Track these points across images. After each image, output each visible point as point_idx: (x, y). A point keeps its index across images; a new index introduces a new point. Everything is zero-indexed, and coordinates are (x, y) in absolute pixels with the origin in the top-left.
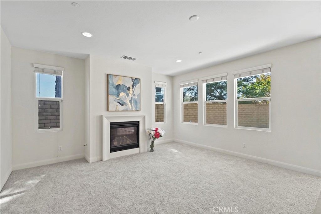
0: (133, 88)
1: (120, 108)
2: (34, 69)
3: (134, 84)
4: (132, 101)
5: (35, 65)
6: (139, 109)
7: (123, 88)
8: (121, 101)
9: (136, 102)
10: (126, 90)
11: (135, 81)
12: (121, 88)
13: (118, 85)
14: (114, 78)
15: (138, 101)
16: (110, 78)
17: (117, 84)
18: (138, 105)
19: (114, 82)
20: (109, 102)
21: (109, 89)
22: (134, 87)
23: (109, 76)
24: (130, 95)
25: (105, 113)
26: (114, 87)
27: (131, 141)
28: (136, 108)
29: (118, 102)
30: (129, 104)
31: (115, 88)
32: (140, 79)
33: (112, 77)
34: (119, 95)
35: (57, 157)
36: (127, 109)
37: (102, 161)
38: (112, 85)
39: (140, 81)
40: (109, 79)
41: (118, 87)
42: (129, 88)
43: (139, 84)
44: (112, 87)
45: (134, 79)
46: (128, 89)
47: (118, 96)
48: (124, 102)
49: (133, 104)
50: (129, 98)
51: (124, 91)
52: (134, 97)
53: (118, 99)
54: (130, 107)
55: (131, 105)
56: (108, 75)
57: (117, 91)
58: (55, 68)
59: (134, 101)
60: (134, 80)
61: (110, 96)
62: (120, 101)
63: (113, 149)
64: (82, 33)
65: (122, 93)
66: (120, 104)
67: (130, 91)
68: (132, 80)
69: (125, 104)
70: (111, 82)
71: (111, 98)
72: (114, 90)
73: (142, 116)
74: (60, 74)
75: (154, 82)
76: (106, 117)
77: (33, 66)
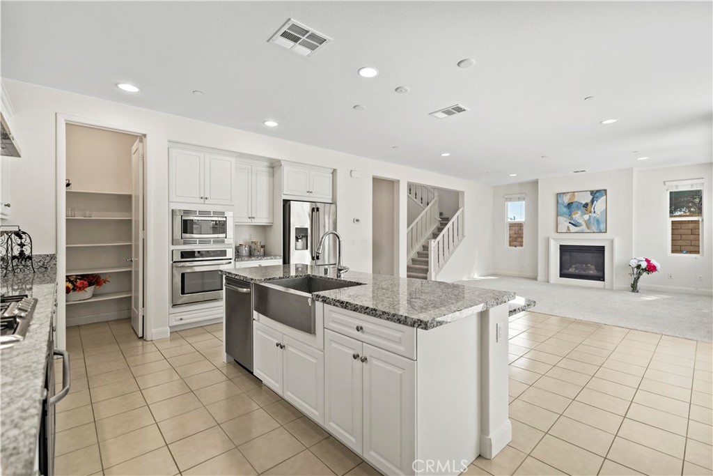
0: (592, 204)
1: (573, 229)
2: (505, 199)
3: (595, 199)
4: (592, 220)
7: (578, 205)
8: (574, 221)
10: (582, 208)
11: (596, 194)
12: (574, 205)
15: (602, 220)
17: (569, 202)
19: (565, 200)
20: (558, 223)
21: (559, 209)
22: (595, 201)
23: (559, 195)
25: (553, 235)
26: (565, 207)
28: (599, 228)
29: (570, 223)
32: (605, 190)
33: (562, 195)
34: (572, 214)
36: (583, 230)
37: (548, 282)
38: (562, 204)
39: (606, 192)
40: (559, 198)
41: (570, 205)
42: (587, 204)
43: (604, 197)
44: (562, 206)
45: (595, 191)
46: (584, 207)
47: (570, 215)
48: (578, 222)
49: (592, 224)
50: (586, 217)
51: (578, 209)
52: (594, 215)
53: (570, 218)
56: (557, 194)
57: (568, 211)
58: (518, 196)
60: (596, 193)
61: (559, 217)
62: (572, 222)
65: (576, 211)
66: (572, 224)
67: (588, 208)
68: (591, 194)
69: (580, 224)
70: (560, 201)
71: (561, 219)
72: (565, 210)
73: (608, 240)
74: (524, 199)
75: (664, 182)
76: (553, 239)
77: (504, 197)
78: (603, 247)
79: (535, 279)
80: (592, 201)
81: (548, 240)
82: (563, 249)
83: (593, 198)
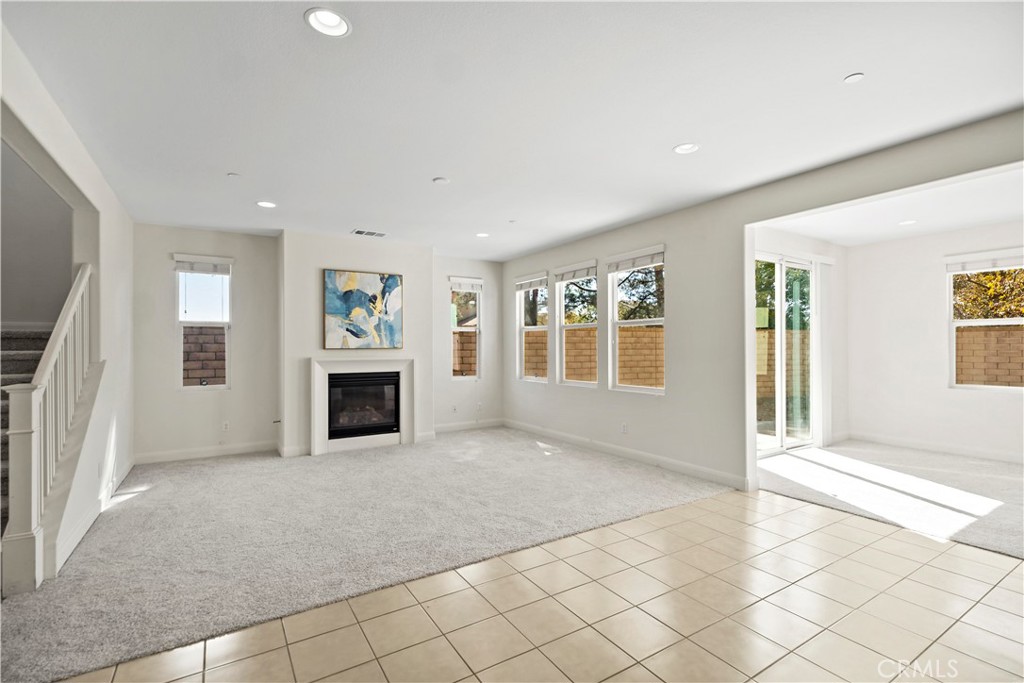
0: (383, 298)
1: (353, 341)
2: (174, 264)
3: (387, 289)
4: (382, 327)
5: (178, 257)
6: (399, 346)
7: (360, 298)
8: (355, 326)
9: (391, 329)
10: (367, 303)
11: (389, 281)
12: (354, 298)
13: (346, 292)
14: (338, 276)
15: (396, 327)
16: (329, 277)
17: (345, 290)
18: (397, 337)
19: (338, 285)
20: (326, 329)
21: (327, 302)
22: (387, 294)
23: (326, 272)
24: (376, 312)
25: (317, 354)
26: (339, 297)
27: (382, 418)
28: (392, 341)
29: (347, 330)
30: (374, 332)
31: (341, 300)
32: (401, 276)
33: (332, 275)
34: (350, 313)
35: (220, 443)
36: (369, 344)
37: (310, 454)
38: (334, 293)
39: (401, 281)
40: (326, 279)
41: (347, 296)
42: (375, 297)
43: (400, 288)
44: (334, 296)
45: (386, 276)
46: (370, 301)
47: (347, 315)
48: (362, 330)
49: (383, 333)
50: (374, 320)
51: (361, 305)
52: (386, 318)
53: (347, 321)
54: (377, 340)
55: (380, 336)
56: (324, 271)
57: (344, 306)
58: (216, 260)
59: (385, 326)
60: (387, 279)
61: (328, 317)
62: (351, 328)
63: (335, 433)
64: (256, 203)
65: (357, 308)
66: (352, 332)
67: (376, 304)
68: (382, 279)
69: (365, 332)
70: (330, 286)
71: (331, 320)
72: (338, 303)
73: (406, 361)
74: (225, 271)
75: (449, 278)
76: (319, 362)
77: (173, 258)
78: (398, 373)
79: (276, 453)
80: (383, 293)
81: (307, 366)
82: (335, 381)
83: (384, 287)
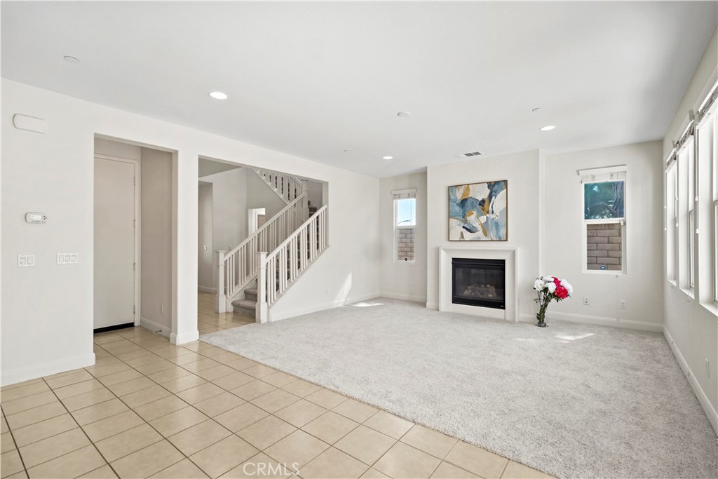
0: (490, 201)
1: (468, 235)
2: (392, 196)
3: (493, 193)
4: (489, 224)
5: (394, 193)
6: (504, 238)
7: (473, 203)
8: (469, 224)
10: (478, 207)
12: (468, 203)
13: (463, 200)
15: (502, 222)
16: (453, 191)
18: (502, 231)
19: (457, 196)
20: (450, 228)
21: (451, 209)
22: (494, 197)
23: (451, 188)
24: (484, 212)
25: (443, 244)
26: (458, 205)
28: (497, 235)
29: (464, 227)
32: (506, 181)
33: (455, 189)
34: (465, 215)
36: (479, 237)
37: (438, 310)
38: (455, 202)
39: (506, 185)
40: (451, 193)
41: (463, 203)
42: (483, 201)
43: (504, 191)
44: (455, 204)
45: (493, 183)
46: (480, 204)
47: (464, 217)
48: (474, 227)
49: (490, 228)
51: (473, 208)
52: (492, 216)
53: (464, 221)
56: (449, 187)
57: (461, 210)
58: (408, 191)
59: (491, 222)
60: (494, 186)
61: (451, 219)
62: (466, 226)
63: (457, 300)
65: (471, 211)
66: (467, 229)
67: (485, 207)
68: (488, 186)
69: (475, 229)
70: (452, 197)
71: (453, 221)
72: (458, 209)
73: (508, 251)
74: (415, 196)
75: (578, 171)
76: (444, 250)
77: (392, 194)
78: (504, 261)
79: (424, 304)
80: (490, 197)
81: (438, 252)
82: (457, 263)
83: (491, 193)
